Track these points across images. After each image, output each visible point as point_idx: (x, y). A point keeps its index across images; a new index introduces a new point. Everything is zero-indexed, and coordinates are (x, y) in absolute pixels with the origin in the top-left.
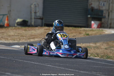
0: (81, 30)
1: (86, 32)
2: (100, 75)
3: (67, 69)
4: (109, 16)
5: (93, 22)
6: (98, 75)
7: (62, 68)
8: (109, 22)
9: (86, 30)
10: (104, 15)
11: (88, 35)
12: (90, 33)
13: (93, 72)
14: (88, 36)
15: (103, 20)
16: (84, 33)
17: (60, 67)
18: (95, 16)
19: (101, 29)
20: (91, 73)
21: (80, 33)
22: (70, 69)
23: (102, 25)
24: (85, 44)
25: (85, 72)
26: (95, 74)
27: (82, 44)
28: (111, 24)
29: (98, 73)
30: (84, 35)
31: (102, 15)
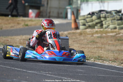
0: (19, 20)
1: (25, 23)
2: (50, 75)
3: (13, 68)
4: (47, 4)
5: (30, 11)
6: (48, 75)
7: (8, 67)
8: (48, 11)
9: (25, 21)
10: (42, 3)
11: (27, 25)
12: (29, 23)
13: (42, 72)
14: (27, 27)
15: (42, 9)
16: (23, 23)
17: (5, 66)
18: (33, 4)
19: (41, 19)
20: (40, 73)
21: (18, 24)
22: (16, 69)
23: (41, 14)
24: (25, 36)
25: (34, 72)
26: (45, 74)
27: (22, 36)
28: (50, 13)
29: (47, 73)
30: (23, 26)
31: (41, 3)
